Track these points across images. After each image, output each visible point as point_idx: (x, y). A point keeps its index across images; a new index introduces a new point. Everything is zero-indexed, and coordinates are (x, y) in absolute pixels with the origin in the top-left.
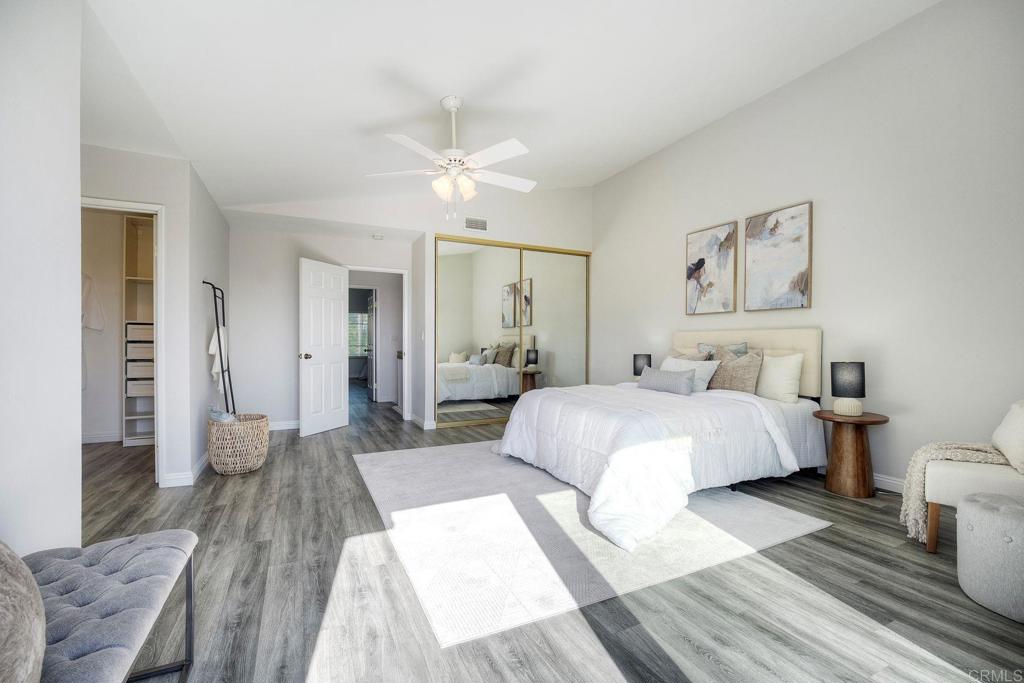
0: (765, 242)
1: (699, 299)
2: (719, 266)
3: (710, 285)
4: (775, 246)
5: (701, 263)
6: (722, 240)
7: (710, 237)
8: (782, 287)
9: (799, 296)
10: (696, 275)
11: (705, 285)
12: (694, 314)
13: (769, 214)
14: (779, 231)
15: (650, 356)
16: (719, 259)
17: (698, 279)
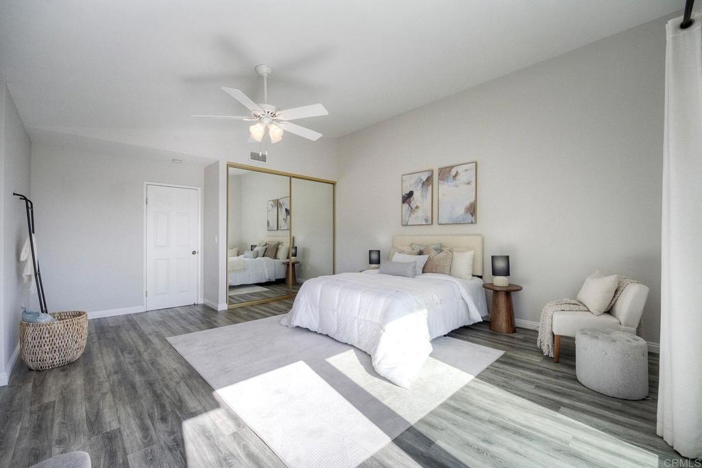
0: (450, 184)
1: (410, 216)
2: (422, 196)
3: (417, 207)
4: (456, 186)
5: (411, 194)
6: (424, 181)
7: (416, 178)
8: (460, 211)
9: (470, 216)
10: (408, 200)
11: (413, 207)
12: (407, 225)
13: (453, 167)
14: (458, 178)
15: (379, 251)
16: (422, 191)
17: (409, 204)
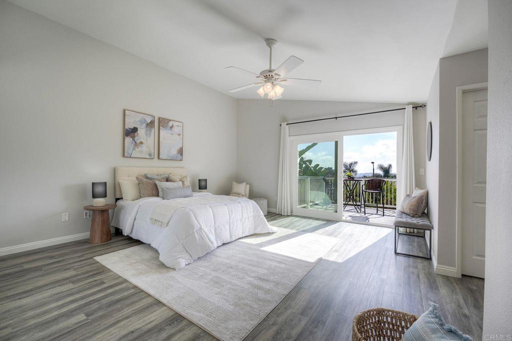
0: (168, 131)
1: (134, 149)
2: (146, 134)
3: (141, 143)
4: (172, 134)
5: (135, 130)
6: (148, 122)
7: (141, 118)
8: (174, 152)
9: (180, 156)
12: (130, 157)
13: (170, 120)
14: (173, 129)
16: (147, 130)
17: (133, 138)
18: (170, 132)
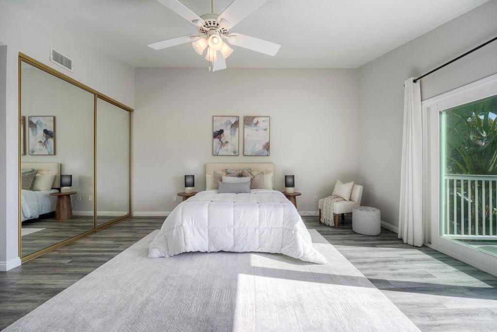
0: (253, 128)
1: (220, 148)
2: (231, 134)
3: (227, 142)
4: (257, 130)
5: (221, 132)
6: (233, 123)
7: (226, 121)
8: (259, 147)
9: (266, 151)
10: (219, 136)
11: (224, 142)
12: (218, 155)
13: (255, 117)
14: (258, 125)
15: (194, 176)
16: (231, 131)
17: (220, 139)
18: (255, 128)
